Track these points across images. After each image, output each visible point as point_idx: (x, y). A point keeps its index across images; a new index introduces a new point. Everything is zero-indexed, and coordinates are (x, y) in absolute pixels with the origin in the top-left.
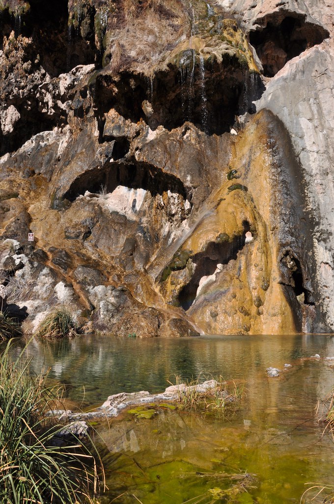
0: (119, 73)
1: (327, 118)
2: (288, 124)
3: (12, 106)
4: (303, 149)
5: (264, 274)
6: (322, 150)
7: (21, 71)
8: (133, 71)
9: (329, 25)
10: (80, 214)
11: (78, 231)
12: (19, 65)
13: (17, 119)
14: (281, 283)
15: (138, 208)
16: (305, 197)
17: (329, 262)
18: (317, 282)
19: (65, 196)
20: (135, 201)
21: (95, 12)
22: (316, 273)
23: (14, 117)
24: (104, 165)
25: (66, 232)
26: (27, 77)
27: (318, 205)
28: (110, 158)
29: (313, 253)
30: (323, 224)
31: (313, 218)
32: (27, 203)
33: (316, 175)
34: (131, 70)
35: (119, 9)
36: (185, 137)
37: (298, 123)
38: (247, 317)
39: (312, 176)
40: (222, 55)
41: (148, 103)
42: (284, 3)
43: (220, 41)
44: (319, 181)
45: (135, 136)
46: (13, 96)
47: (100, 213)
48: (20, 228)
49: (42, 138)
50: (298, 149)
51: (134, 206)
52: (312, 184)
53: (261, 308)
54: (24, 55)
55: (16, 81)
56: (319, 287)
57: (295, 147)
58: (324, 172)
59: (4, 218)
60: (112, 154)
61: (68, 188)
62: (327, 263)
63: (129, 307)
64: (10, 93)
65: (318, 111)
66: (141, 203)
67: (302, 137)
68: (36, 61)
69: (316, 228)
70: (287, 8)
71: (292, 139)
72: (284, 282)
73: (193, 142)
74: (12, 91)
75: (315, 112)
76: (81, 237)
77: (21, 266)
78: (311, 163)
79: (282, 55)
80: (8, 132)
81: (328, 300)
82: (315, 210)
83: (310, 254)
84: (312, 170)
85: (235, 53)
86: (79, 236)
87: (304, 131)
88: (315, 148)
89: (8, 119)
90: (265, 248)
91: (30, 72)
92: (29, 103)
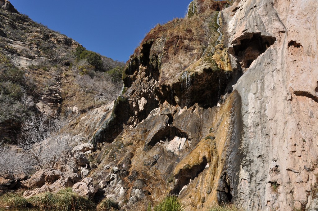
0: (161, 86)
1: (266, 90)
2: (243, 98)
3: (143, 97)
4: (246, 112)
5: (209, 185)
6: (257, 111)
7: (145, 81)
8: (166, 84)
9: (276, 34)
10: (154, 152)
11: (150, 161)
12: (144, 78)
13: (145, 103)
14: (218, 190)
15: (181, 148)
16: (241, 141)
17: (247, 178)
18: (237, 190)
19: (149, 144)
20: (180, 144)
21: (157, 56)
22: (238, 185)
23: (144, 103)
24: (166, 127)
25: (144, 162)
26: (147, 83)
27: (248, 145)
28: (168, 124)
29: (239, 173)
30: (248, 156)
31: (242, 153)
32: (136, 147)
33: (250, 127)
34: (165, 84)
35: (167, 53)
36: (194, 111)
37: (247, 97)
38: (194, 208)
39: (248, 128)
40: (203, 69)
41: (177, 97)
42: (247, 30)
43: (205, 61)
44: (252, 130)
45: (174, 113)
46: (142, 93)
47: (163, 151)
48: (126, 160)
49: (154, 111)
50: (243, 112)
51: (179, 147)
52: (247, 133)
53: (204, 204)
54: (145, 74)
55: (144, 86)
56: (238, 194)
57: (242, 112)
58: (256, 125)
59: (124, 155)
60: (168, 122)
61: (150, 140)
62: (246, 179)
63: (144, 200)
64: (141, 92)
65: (261, 87)
66: (183, 145)
67: (247, 105)
68: (150, 76)
69: (244, 159)
70: (248, 32)
71: (242, 107)
72: (219, 189)
73: (197, 114)
74: (142, 91)
75: (259, 88)
76: (151, 164)
77: (113, 179)
78: (248, 120)
79: (256, 53)
80: (141, 110)
81: (243, 201)
82: (245, 148)
83: (237, 174)
84: (248, 124)
85: (210, 67)
86: (150, 164)
87: (249, 101)
88: (253, 111)
89: (141, 104)
90: (213, 171)
91: (149, 81)
92: (150, 95)
